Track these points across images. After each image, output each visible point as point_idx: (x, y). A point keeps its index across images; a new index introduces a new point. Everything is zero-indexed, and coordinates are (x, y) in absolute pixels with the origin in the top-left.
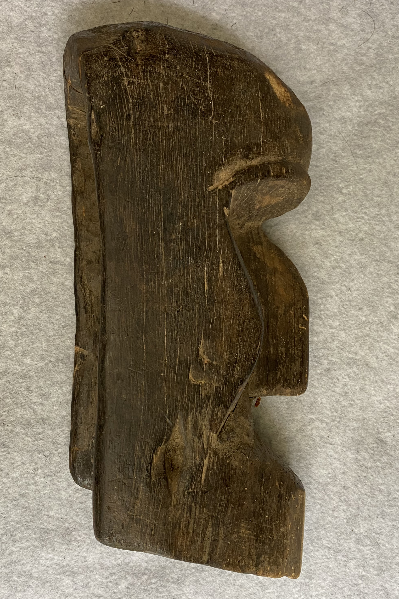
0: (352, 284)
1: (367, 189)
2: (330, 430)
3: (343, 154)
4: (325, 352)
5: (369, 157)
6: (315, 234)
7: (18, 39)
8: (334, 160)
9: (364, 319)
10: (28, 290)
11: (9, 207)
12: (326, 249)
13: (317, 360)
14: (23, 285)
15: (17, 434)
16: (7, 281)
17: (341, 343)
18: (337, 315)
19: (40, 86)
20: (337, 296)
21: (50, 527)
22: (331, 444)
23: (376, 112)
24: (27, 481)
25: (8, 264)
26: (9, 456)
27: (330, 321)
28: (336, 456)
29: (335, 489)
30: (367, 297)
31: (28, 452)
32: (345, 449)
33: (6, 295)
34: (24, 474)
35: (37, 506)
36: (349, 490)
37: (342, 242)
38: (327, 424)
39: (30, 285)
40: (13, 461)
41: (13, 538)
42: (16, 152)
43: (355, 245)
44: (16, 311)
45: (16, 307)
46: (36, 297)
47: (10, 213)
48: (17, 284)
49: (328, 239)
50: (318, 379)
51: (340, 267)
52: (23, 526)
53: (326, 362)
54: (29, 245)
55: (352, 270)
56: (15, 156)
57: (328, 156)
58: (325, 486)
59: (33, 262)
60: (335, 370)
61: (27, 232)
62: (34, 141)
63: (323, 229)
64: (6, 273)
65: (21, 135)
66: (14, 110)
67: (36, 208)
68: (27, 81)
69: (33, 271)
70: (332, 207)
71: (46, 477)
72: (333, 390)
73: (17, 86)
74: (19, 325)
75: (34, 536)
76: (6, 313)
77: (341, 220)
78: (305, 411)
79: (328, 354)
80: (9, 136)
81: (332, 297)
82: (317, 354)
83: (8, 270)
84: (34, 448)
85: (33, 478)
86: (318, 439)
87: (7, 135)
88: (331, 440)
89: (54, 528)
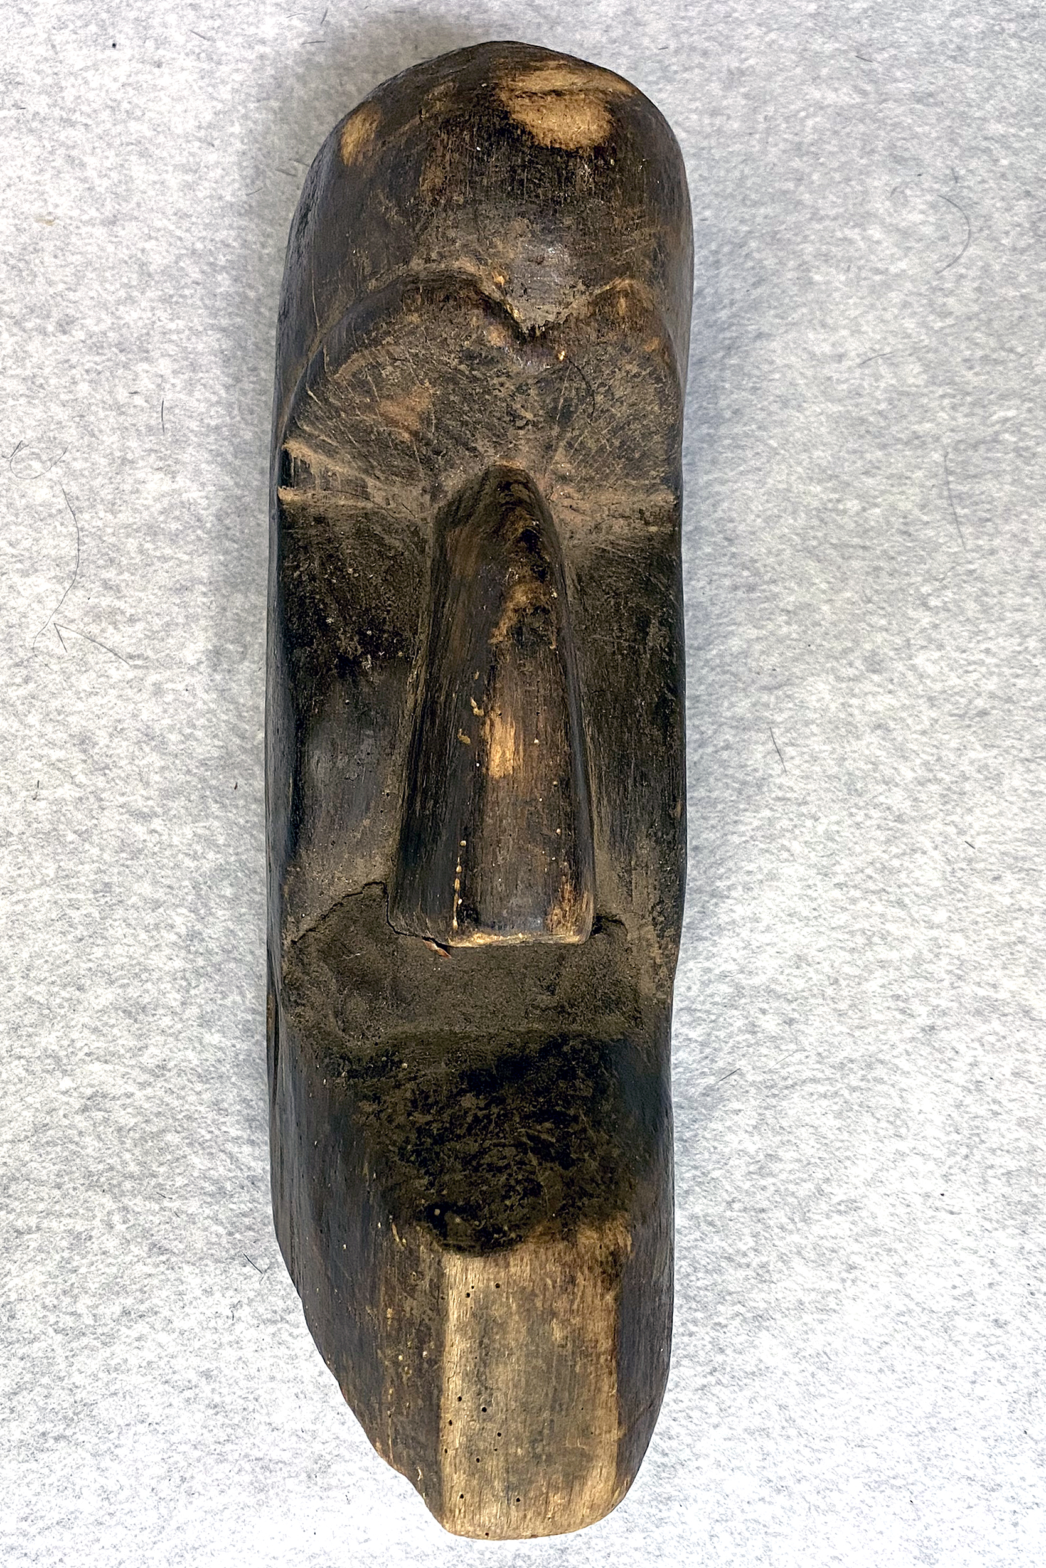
0: (968, 818)
1: (986, 595)
2: (946, 1177)
3: (925, 518)
4: (920, 985)
5: (988, 520)
6: (873, 705)
7: (166, 300)
8: (905, 533)
9: (1007, 901)
10: (206, 866)
11: (153, 677)
12: (900, 739)
13: (902, 1005)
14: (195, 857)
15: (192, 1219)
16: (156, 849)
17: (956, 961)
18: (941, 896)
19: (218, 402)
20: (936, 848)
21: (275, 1454)
22: (952, 1213)
23: (995, 418)
24: (215, 1337)
25: (159, 810)
26: (172, 1275)
27: (927, 910)
28: (970, 1242)
29: (973, 1327)
30: (1009, 848)
31: (217, 1261)
32: (987, 1225)
33: (155, 883)
34: (209, 1319)
35: (241, 1402)
36: (1009, 1328)
37: (936, 721)
38: (939, 1162)
39: (211, 855)
40: (181, 1288)
41: (185, 1486)
42: (168, 551)
43: (969, 726)
44: (181, 919)
45: (179, 910)
46: (225, 883)
47: (158, 690)
48: (181, 856)
49: (904, 715)
50: (907, 1053)
51: (939, 781)
52: (209, 1454)
53: (923, 1010)
54: (203, 763)
55: (968, 786)
56: (164, 559)
57: (888, 523)
58: (946, 1319)
59: (216, 802)
60: (947, 1028)
61: (199, 734)
62: (208, 525)
63: (890, 692)
64: (154, 831)
65: (177, 513)
66: (161, 459)
67: (218, 677)
68: (190, 393)
69: (216, 823)
70: (908, 640)
71: (262, 1326)
72: (945, 1077)
73: (166, 404)
74: (189, 952)
75: (237, 1478)
76: (157, 926)
77: (931, 669)
78: (882, 1133)
79: (928, 990)
80: (151, 515)
81: (924, 853)
82: (900, 992)
83: (156, 824)
84: (232, 1252)
85: (230, 1330)
86: (917, 1201)
87: (145, 514)
88: (949, 1202)
89: (286, 1456)
